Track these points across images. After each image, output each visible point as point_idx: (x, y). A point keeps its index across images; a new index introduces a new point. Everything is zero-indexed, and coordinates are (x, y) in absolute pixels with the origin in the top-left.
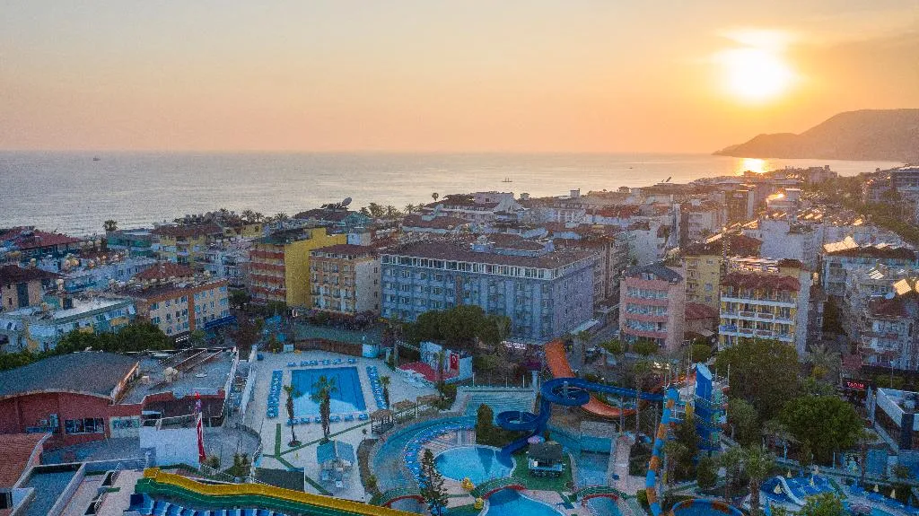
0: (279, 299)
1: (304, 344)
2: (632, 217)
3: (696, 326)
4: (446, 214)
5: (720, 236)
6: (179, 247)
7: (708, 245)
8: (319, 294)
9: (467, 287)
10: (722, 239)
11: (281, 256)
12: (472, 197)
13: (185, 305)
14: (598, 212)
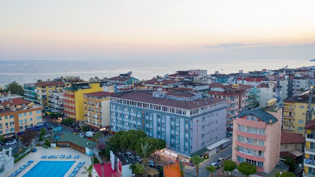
0: (73, 117)
1: (61, 144)
2: (262, 81)
3: (290, 148)
4: (169, 79)
5: (308, 92)
6: (43, 91)
7: (301, 97)
8: (87, 116)
9: (147, 118)
10: (310, 93)
11: (73, 96)
12: (188, 72)
13: (12, 120)
14: (245, 79)
